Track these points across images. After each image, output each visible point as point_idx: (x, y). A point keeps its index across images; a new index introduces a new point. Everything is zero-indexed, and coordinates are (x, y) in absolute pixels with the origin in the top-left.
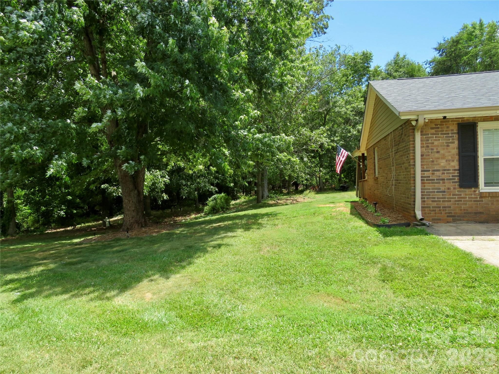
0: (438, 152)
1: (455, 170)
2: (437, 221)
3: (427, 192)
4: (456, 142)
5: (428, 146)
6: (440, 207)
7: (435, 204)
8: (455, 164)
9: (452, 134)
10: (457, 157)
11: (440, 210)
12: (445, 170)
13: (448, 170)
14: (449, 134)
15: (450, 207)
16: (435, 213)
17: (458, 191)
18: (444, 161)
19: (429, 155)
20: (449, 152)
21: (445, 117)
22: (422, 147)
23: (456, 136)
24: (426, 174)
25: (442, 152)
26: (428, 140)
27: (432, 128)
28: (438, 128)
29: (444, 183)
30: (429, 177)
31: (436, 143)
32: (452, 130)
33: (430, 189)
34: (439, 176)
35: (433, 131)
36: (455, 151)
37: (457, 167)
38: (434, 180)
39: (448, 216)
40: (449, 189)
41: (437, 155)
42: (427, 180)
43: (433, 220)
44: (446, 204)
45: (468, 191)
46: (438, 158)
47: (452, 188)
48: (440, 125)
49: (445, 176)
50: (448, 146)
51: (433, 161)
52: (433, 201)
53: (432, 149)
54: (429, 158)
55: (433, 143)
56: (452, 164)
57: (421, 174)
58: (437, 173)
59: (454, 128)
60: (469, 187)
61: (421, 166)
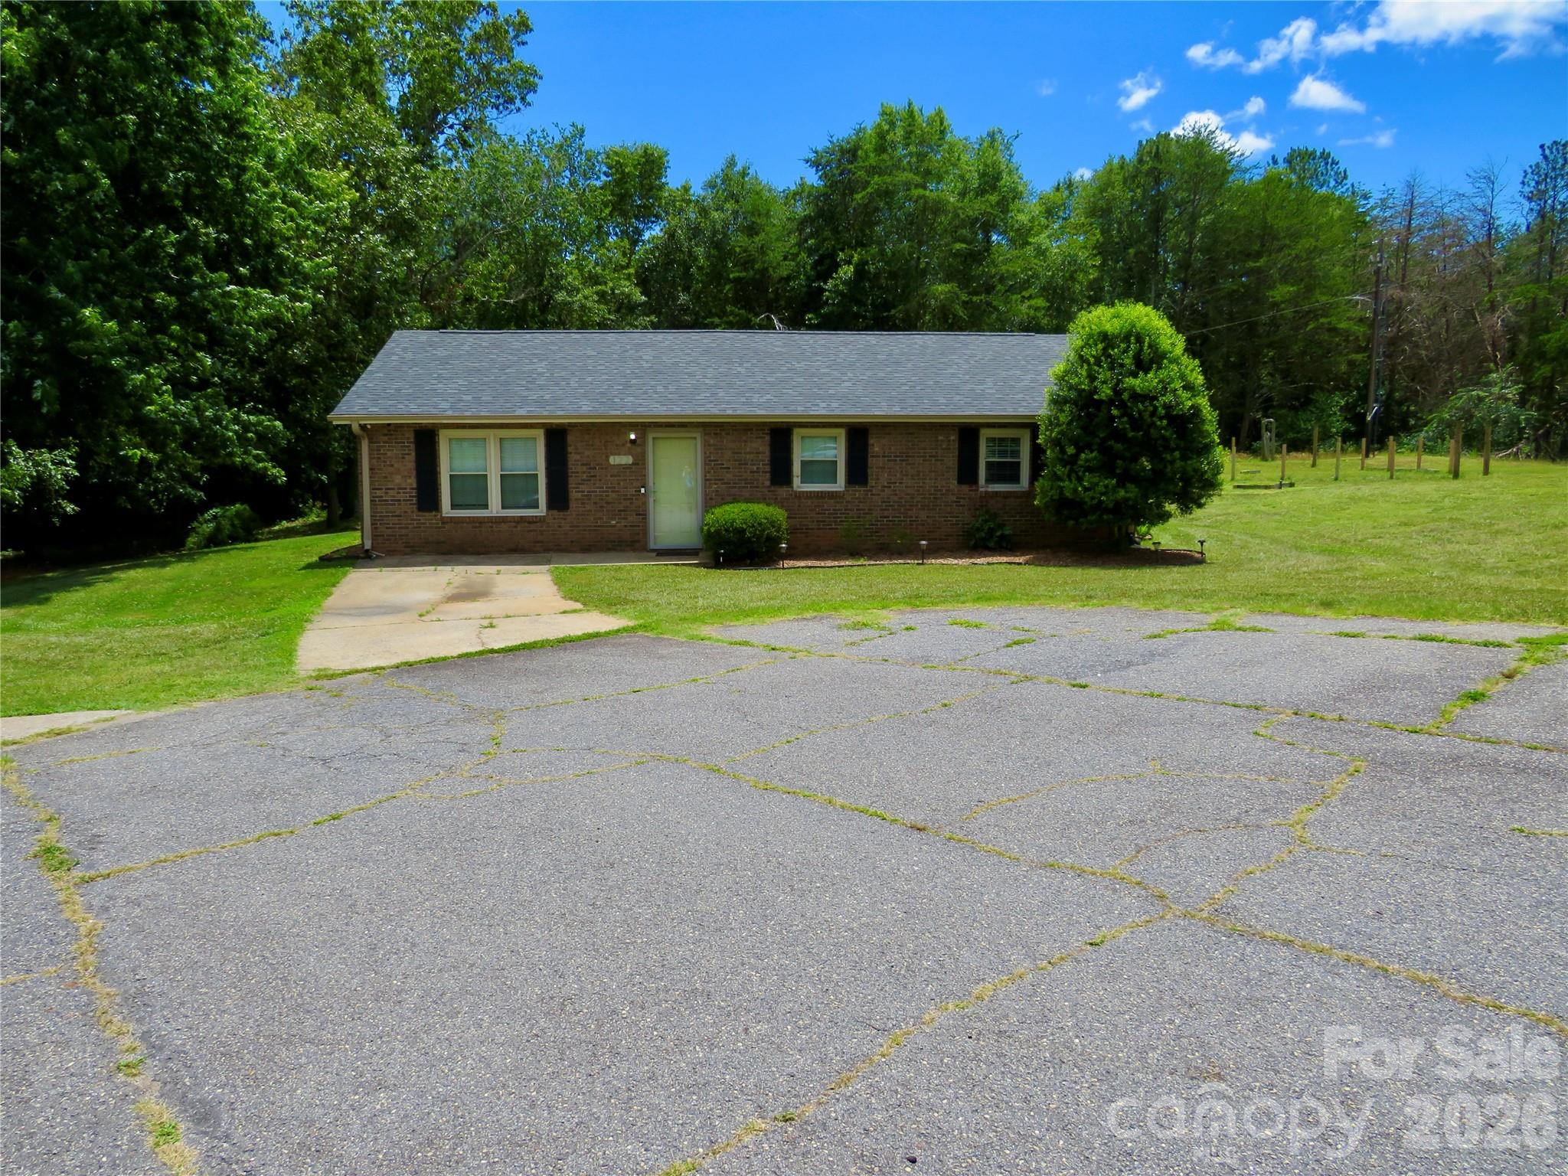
0: (392, 466)
1: (412, 489)
2: (391, 553)
3: (380, 516)
4: (413, 454)
5: (379, 458)
6: (395, 535)
7: (389, 532)
8: (412, 482)
9: (408, 443)
10: (414, 473)
11: (396, 539)
12: (400, 489)
13: (405, 489)
14: (404, 443)
15: (407, 535)
16: (390, 543)
17: (417, 516)
18: (399, 477)
19: (380, 469)
20: (405, 466)
21: (389, 425)
22: (371, 459)
23: (413, 446)
24: (378, 493)
25: (396, 466)
26: (380, 450)
27: (385, 435)
28: (392, 435)
29: (400, 505)
30: (382, 497)
31: (389, 454)
32: (409, 438)
33: (382, 512)
34: (394, 497)
35: (385, 438)
36: (412, 465)
37: (415, 486)
38: (387, 501)
39: (406, 547)
40: (405, 512)
41: (390, 469)
42: (379, 501)
43: (388, 551)
44: (404, 532)
45: (428, 515)
46: (392, 474)
47: (409, 511)
48: (394, 431)
49: (401, 496)
50: (403, 458)
51: (384, 477)
52: (387, 528)
53: (385, 462)
54: (381, 473)
55: (384, 454)
56: (409, 481)
57: (371, 493)
58: (391, 492)
59: (411, 436)
60: (430, 510)
61: (372, 483)
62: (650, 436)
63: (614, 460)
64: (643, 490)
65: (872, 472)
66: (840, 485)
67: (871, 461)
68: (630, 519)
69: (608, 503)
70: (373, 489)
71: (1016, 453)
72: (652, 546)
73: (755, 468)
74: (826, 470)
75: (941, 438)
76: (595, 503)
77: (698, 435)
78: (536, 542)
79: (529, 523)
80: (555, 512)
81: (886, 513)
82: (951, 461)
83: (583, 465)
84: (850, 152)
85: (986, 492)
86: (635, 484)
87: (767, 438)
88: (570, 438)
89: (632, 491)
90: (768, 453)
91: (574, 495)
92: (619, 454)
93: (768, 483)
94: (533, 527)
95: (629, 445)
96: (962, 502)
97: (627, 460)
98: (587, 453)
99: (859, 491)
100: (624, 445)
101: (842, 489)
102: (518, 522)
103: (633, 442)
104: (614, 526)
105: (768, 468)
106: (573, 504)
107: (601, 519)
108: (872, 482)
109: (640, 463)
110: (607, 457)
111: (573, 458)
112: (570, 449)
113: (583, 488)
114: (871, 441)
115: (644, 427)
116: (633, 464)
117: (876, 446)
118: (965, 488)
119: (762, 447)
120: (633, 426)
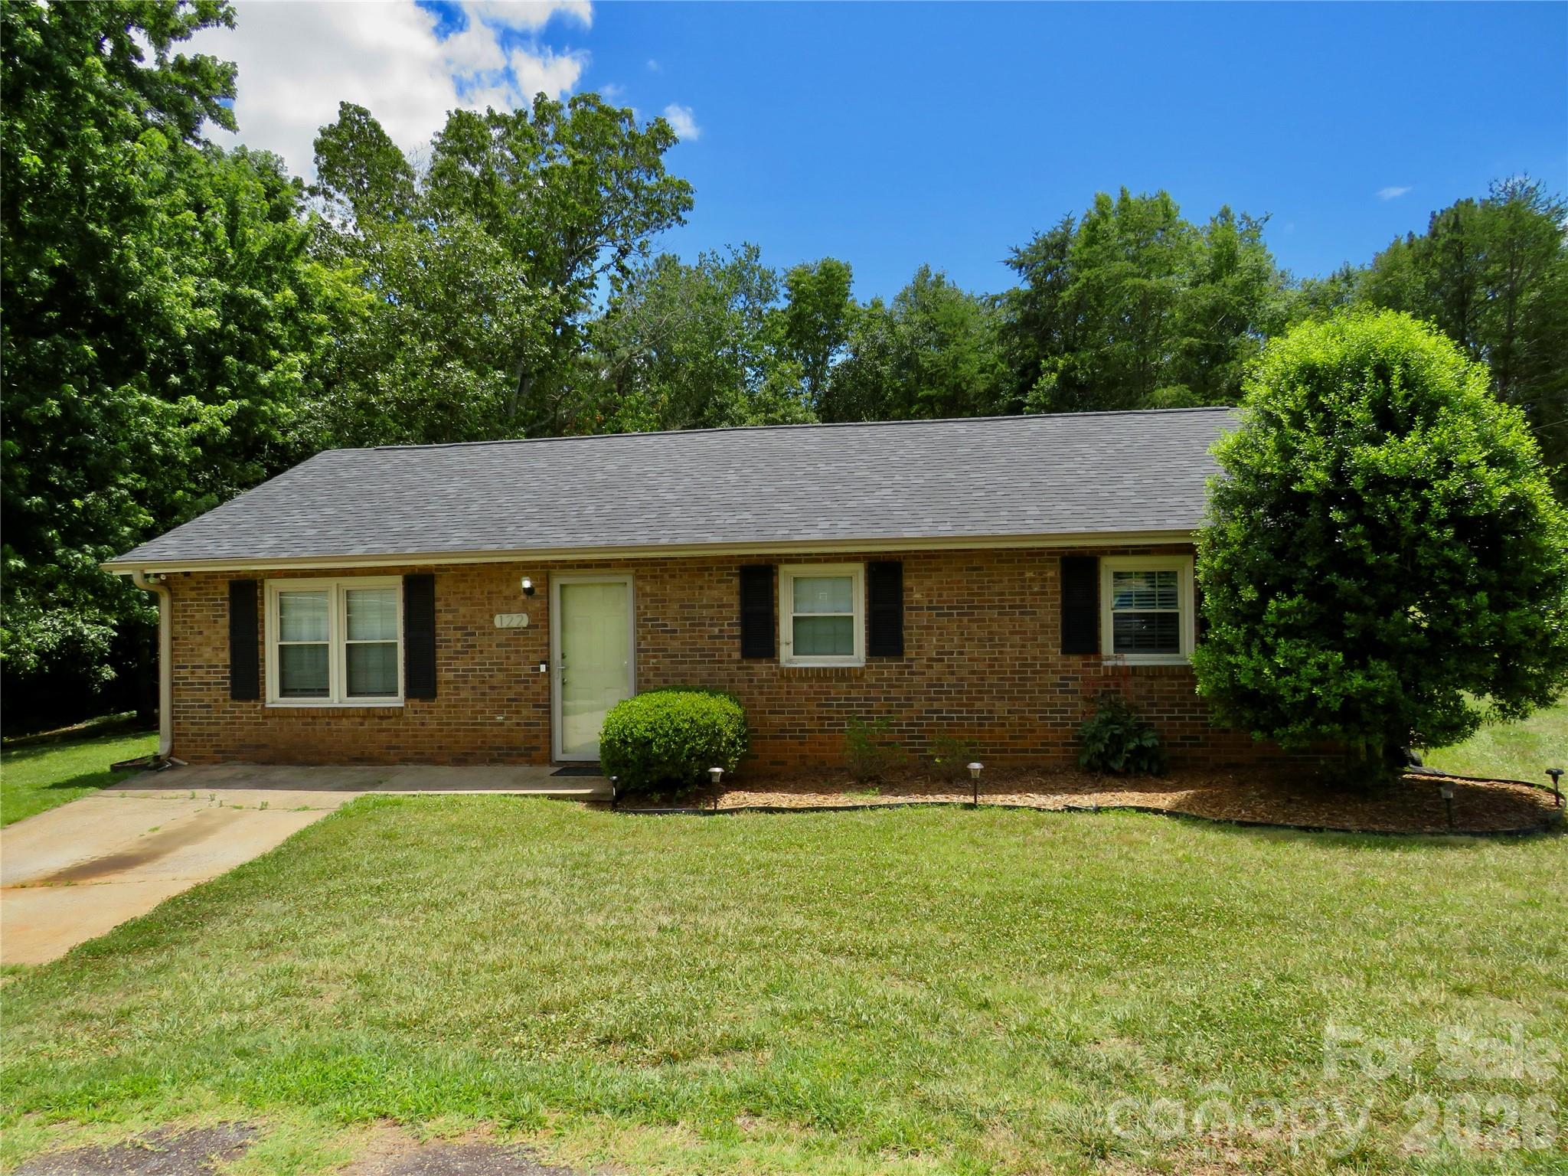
0: (201, 633)
1: (225, 667)
2: (196, 760)
3: (184, 707)
4: (228, 617)
5: (185, 622)
6: (202, 735)
7: (195, 729)
8: (225, 656)
9: (222, 599)
10: (228, 643)
11: (203, 740)
12: (210, 667)
13: (216, 666)
14: (216, 600)
15: (218, 735)
16: (196, 746)
17: (231, 706)
18: (209, 649)
19: (186, 639)
20: (218, 633)
21: (187, 574)
22: (173, 623)
23: (227, 605)
24: (183, 673)
25: (206, 633)
26: (186, 611)
27: (192, 589)
28: (201, 589)
29: (209, 689)
30: (187, 678)
31: (198, 616)
32: (222, 594)
33: (187, 701)
34: (202, 678)
35: (193, 594)
36: (225, 632)
37: (228, 663)
38: (193, 684)
39: (216, 752)
40: (216, 701)
41: (199, 639)
42: (184, 684)
43: (194, 757)
44: (213, 729)
45: (245, 705)
46: (201, 645)
47: (221, 699)
48: (205, 583)
49: (211, 678)
50: (215, 622)
51: (192, 650)
52: (192, 724)
53: (192, 628)
54: (187, 644)
55: (193, 616)
56: (222, 655)
57: (172, 673)
58: (200, 672)
59: (225, 589)
60: (248, 698)
61: (173, 657)
62: (556, 583)
63: (502, 621)
64: (543, 668)
65: (911, 636)
66: (857, 656)
67: (909, 617)
68: (525, 712)
69: (492, 688)
70: (175, 667)
71: (1171, 598)
72: (559, 756)
73: (716, 630)
74: (836, 632)
75: (1029, 575)
76: (473, 688)
77: (629, 579)
78: (388, 748)
79: (381, 718)
80: (417, 702)
81: (936, 705)
82: (1050, 613)
83: (455, 629)
84: (1057, 247)
85: (1115, 668)
86: (533, 657)
87: (736, 581)
88: (439, 589)
89: (527, 669)
90: (736, 608)
91: (444, 675)
92: (509, 612)
93: (737, 655)
94: (385, 724)
95: (523, 597)
96: (1071, 685)
97: (520, 620)
98: (462, 610)
99: (889, 668)
100: (515, 598)
101: (861, 664)
102: (364, 717)
103: (529, 592)
104: (502, 724)
105: (737, 631)
106: (442, 690)
107: (483, 712)
108: (910, 653)
109: (541, 622)
110: (492, 616)
111: (443, 618)
112: (438, 605)
113: (459, 665)
114: (908, 583)
115: (545, 570)
116: (529, 627)
117: (916, 591)
118: (1076, 661)
119: (727, 595)
120: (528, 568)
